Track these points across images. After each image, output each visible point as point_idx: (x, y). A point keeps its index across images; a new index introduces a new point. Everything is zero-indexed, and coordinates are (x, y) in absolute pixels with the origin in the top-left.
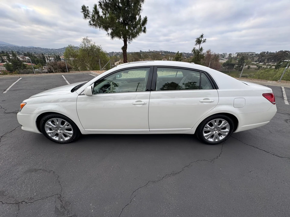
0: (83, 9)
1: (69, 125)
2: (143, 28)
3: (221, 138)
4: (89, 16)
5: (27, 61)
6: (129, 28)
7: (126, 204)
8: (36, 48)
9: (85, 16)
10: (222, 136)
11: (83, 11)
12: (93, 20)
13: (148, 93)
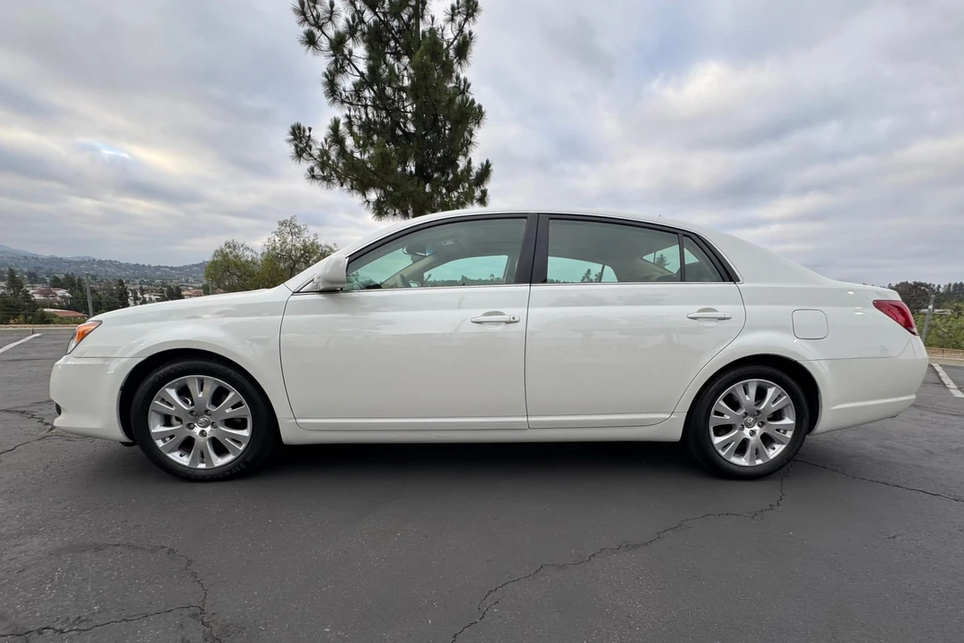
0: (293, 133)
1: (240, 404)
2: (478, 193)
3: (775, 452)
4: (311, 155)
5: (58, 302)
6: (435, 190)
7: (467, 624)
8: (100, 263)
9: (297, 152)
10: (777, 446)
11: (295, 139)
12: (323, 165)
13: (525, 288)
